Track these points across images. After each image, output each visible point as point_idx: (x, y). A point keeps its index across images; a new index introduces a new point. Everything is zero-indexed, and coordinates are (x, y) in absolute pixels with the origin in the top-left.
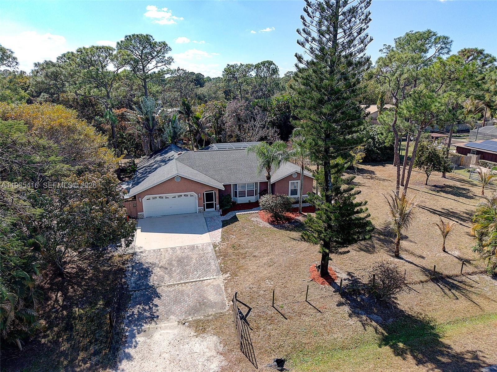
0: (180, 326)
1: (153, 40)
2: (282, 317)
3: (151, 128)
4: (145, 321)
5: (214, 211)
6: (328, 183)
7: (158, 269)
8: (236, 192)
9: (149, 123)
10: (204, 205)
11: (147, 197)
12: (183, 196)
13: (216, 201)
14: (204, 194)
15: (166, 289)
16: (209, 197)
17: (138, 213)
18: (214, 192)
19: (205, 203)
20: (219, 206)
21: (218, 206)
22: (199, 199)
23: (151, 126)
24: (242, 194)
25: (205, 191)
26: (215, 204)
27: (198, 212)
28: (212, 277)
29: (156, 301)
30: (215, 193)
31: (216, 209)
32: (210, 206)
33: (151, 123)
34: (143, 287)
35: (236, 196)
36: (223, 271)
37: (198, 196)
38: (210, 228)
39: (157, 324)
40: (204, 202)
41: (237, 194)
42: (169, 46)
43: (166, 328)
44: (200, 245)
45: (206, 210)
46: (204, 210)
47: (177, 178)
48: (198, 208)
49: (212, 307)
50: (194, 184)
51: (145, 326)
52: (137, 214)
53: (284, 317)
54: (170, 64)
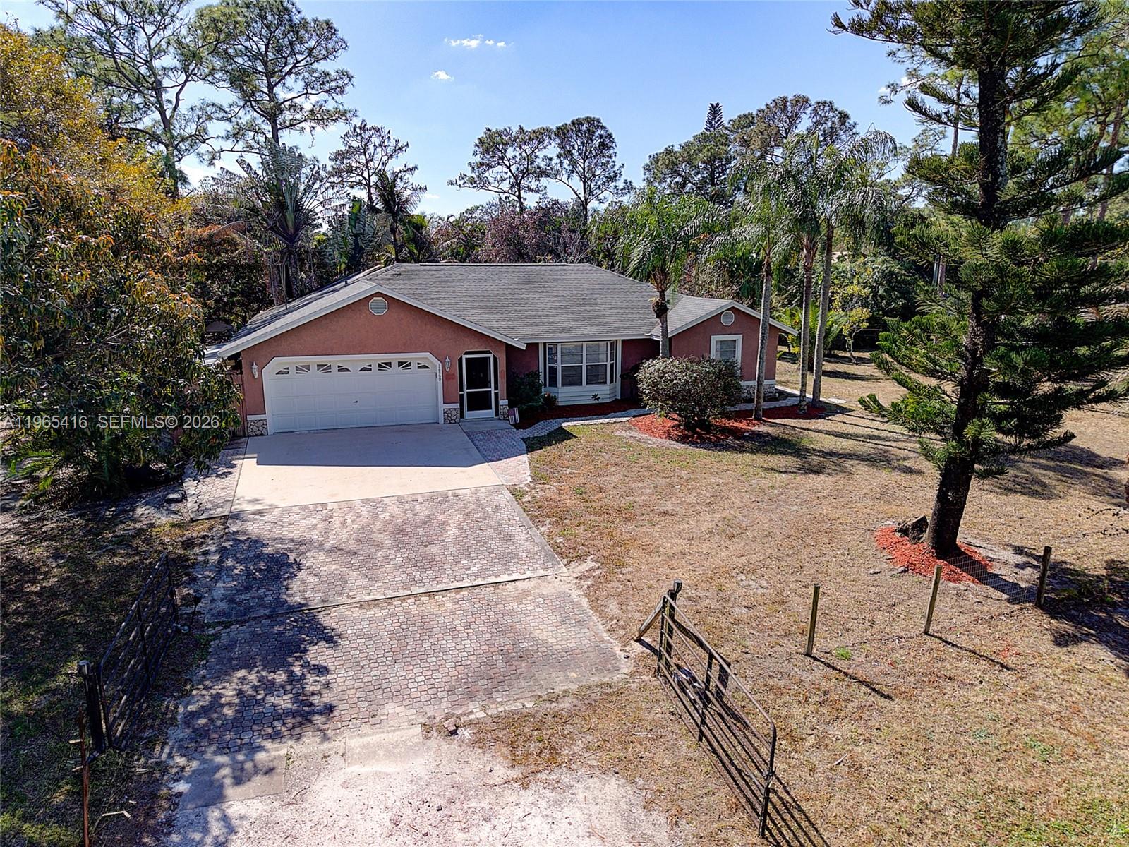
0: (436, 741)
1: (299, 12)
2: (864, 689)
3: (291, 230)
5: (491, 419)
6: (998, 162)
7: (322, 556)
8: (553, 371)
9: (284, 215)
10: (462, 396)
11: (277, 363)
12: (395, 364)
13: (497, 388)
14: (460, 360)
15: (356, 614)
16: (477, 371)
17: (249, 418)
18: (491, 356)
19: (466, 391)
20: (506, 402)
21: (504, 402)
22: (447, 377)
23: (290, 225)
24: (572, 378)
25: (467, 353)
26: (496, 394)
27: (441, 421)
28: (529, 574)
29: (318, 653)
30: (495, 359)
31: (497, 414)
32: (478, 402)
33: (290, 216)
34: (262, 612)
35: (553, 382)
36: (571, 554)
37: (444, 367)
38: (489, 454)
39: (326, 738)
40: (461, 390)
41: (556, 378)
42: (340, 34)
43: (369, 754)
44: (467, 491)
45: (469, 414)
46: (462, 415)
47: (376, 303)
48: (442, 407)
49: (561, 666)
50: (429, 327)
51: (272, 752)
52: (244, 419)
53: (874, 690)
54: (342, 92)
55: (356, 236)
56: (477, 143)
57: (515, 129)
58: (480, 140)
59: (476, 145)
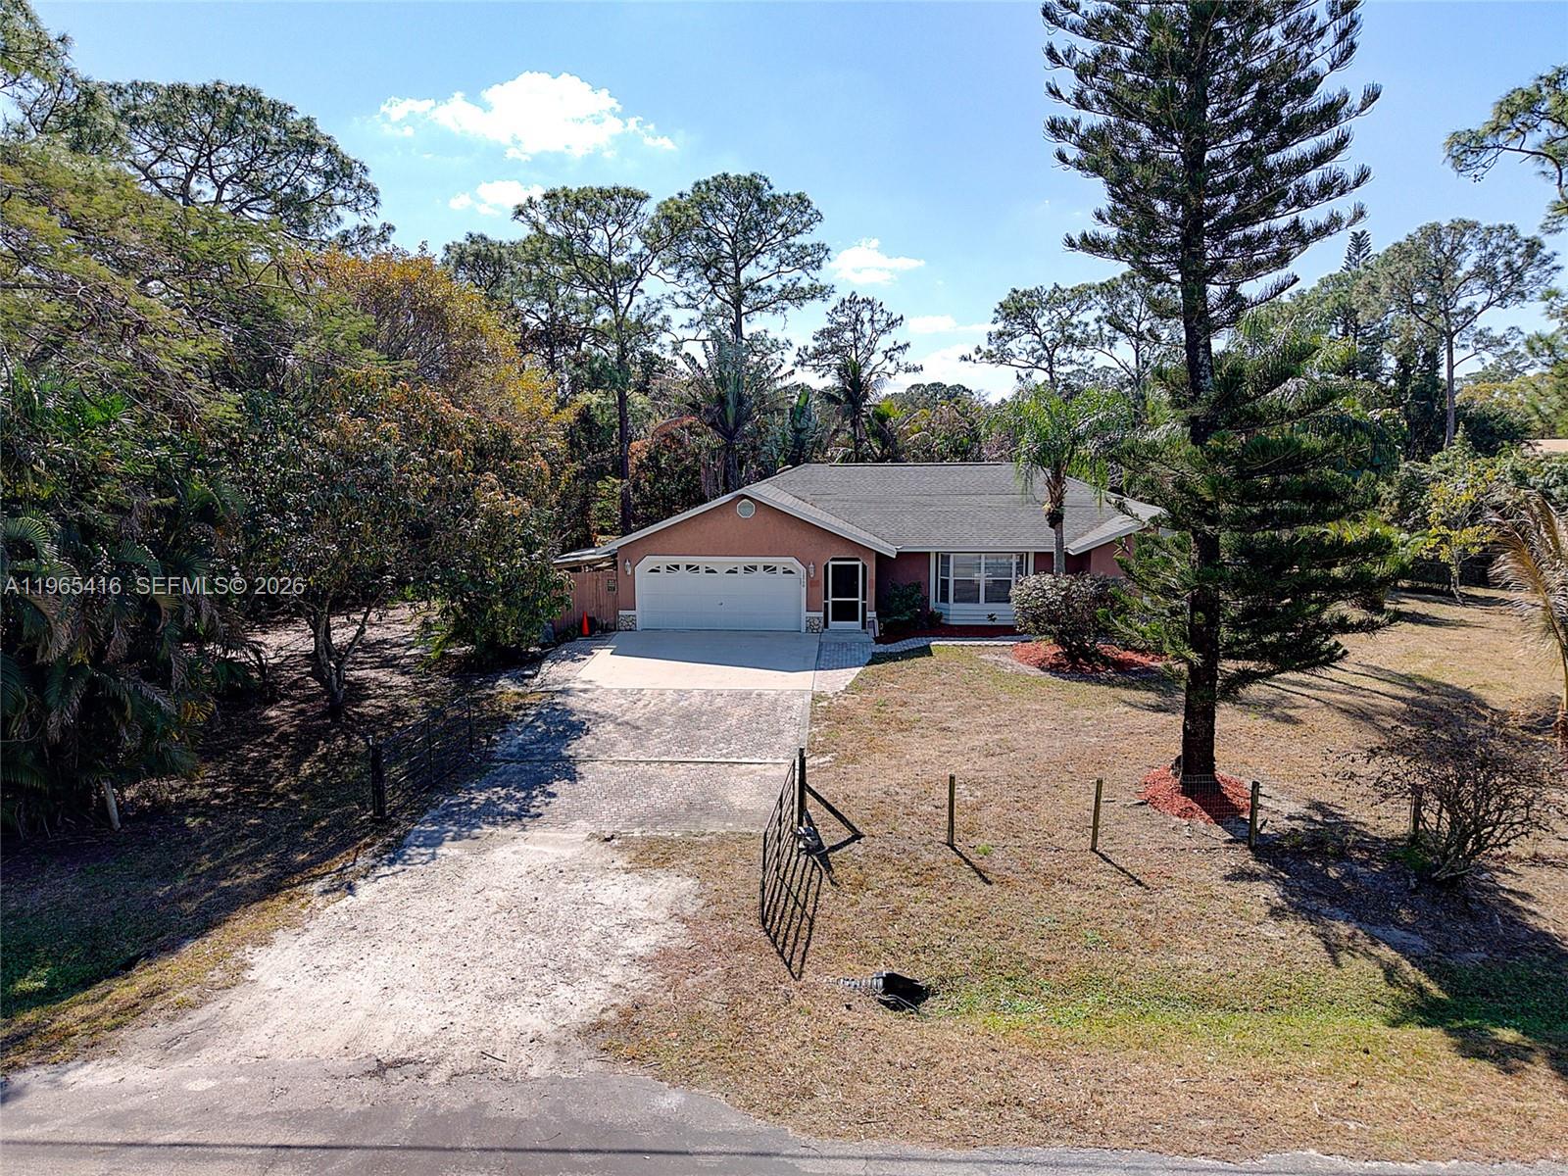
0: (595, 844)
1: (771, 189)
2: (974, 874)
3: (731, 426)
4: (491, 820)
5: (858, 632)
7: (611, 727)
8: (945, 583)
9: (725, 410)
10: (826, 605)
11: (649, 562)
12: (760, 568)
13: (865, 598)
14: (826, 567)
15: (605, 767)
16: (845, 579)
17: (620, 612)
18: (860, 564)
19: (831, 599)
20: (874, 614)
21: (872, 615)
22: (811, 583)
23: (731, 420)
24: (967, 593)
25: (834, 559)
26: (864, 605)
27: (803, 630)
28: (768, 760)
29: (559, 787)
30: (864, 567)
31: (864, 627)
32: (845, 612)
33: (731, 411)
34: (540, 757)
35: (945, 598)
37: (808, 572)
38: (824, 659)
39: (524, 830)
40: (826, 598)
41: (947, 592)
42: (815, 206)
43: (544, 841)
44: (773, 692)
45: (833, 625)
46: (826, 625)
47: (744, 506)
48: (805, 614)
49: (727, 818)
50: (795, 531)
51: (485, 830)
52: (616, 614)
53: (981, 876)
54: (818, 267)
55: (799, 431)
56: (997, 307)
57: (1049, 287)
58: (1002, 306)
59: (996, 311)
